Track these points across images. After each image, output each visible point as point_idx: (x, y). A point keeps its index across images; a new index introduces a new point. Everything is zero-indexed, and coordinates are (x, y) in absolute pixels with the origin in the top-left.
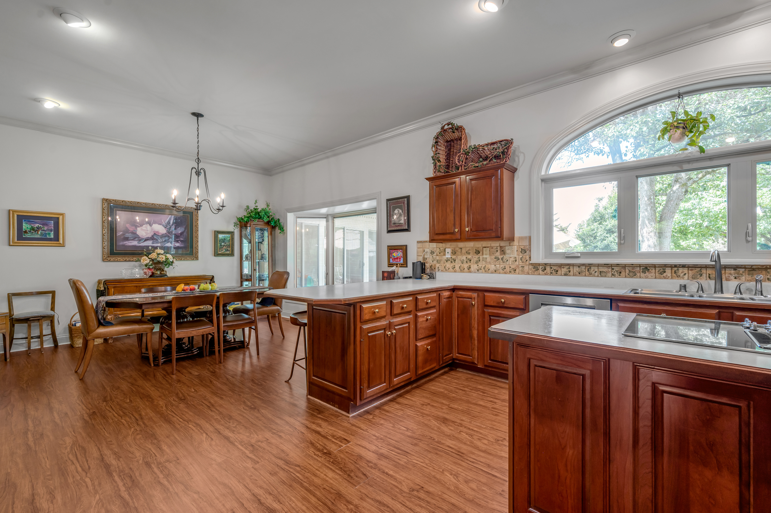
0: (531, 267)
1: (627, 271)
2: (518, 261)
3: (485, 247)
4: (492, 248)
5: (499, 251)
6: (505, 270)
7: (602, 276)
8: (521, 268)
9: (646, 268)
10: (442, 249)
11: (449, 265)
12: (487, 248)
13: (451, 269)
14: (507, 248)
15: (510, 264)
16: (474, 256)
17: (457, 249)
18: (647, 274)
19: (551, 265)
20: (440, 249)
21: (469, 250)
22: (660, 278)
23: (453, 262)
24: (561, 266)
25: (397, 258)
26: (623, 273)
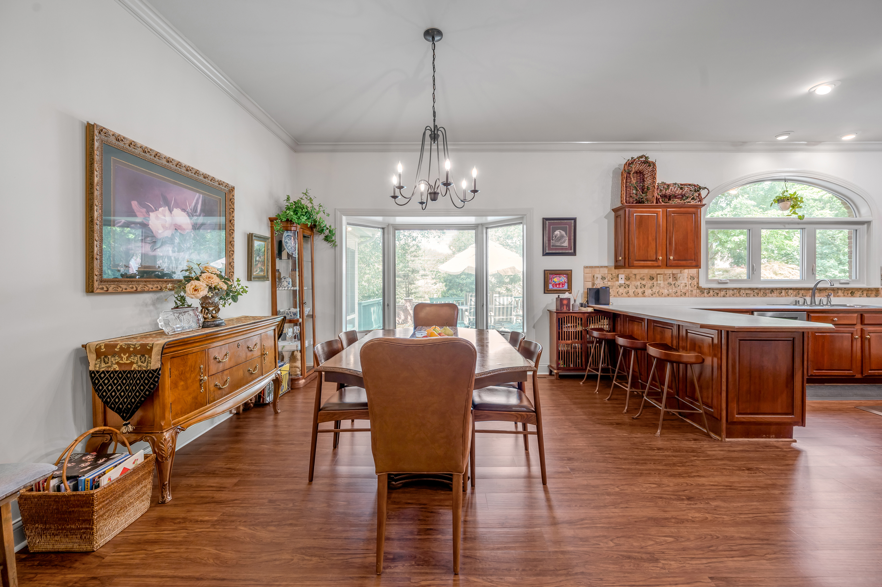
0: (698, 291)
1: (762, 292)
2: (687, 286)
3: (659, 274)
4: (666, 275)
5: (671, 278)
6: (677, 294)
7: (747, 297)
8: (690, 292)
9: (772, 290)
10: (614, 275)
11: (622, 290)
12: (661, 275)
13: (624, 294)
14: (679, 275)
15: (681, 288)
16: (648, 282)
17: (631, 275)
18: (773, 294)
19: (713, 289)
20: (612, 274)
21: (643, 276)
22: (779, 297)
23: (627, 288)
24: (721, 290)
25: (559, 284)
26: (759, 294)
